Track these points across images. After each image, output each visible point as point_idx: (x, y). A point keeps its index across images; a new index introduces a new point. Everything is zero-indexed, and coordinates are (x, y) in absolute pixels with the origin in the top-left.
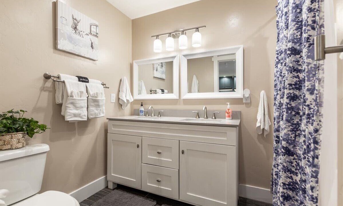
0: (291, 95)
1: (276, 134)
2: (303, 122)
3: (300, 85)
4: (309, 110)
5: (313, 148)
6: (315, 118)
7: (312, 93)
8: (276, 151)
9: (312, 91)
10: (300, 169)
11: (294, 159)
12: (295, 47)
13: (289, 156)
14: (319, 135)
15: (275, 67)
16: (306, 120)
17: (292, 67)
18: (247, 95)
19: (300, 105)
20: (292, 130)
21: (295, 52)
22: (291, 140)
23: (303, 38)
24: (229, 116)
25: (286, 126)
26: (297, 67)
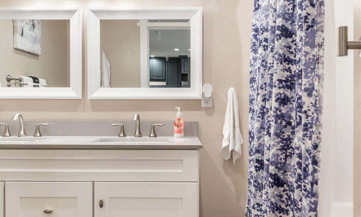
0: (280, 96)
1: (256, 157)
2: (296, 135)
3: (292, 81)
4: (307, 118)
5: (312, 171)
6: (314, 129)
7: (310, 95)
8: (255, 184)
9: (310, 91)
10: (292, 203)
11: (284, 191)
12: (286, 26)
13: (278, 187)
14: (319, 152)
15: (252, 51)
16: (303, 133)
17: (282, 55)
18: (208, 95)
19: (292, 111)
20: (282, 149)
21: (287, 33)
22: (281, 163)
23: (297, 15)
24: (180, 132)
25: (275, 142)
26: (288, 55)
